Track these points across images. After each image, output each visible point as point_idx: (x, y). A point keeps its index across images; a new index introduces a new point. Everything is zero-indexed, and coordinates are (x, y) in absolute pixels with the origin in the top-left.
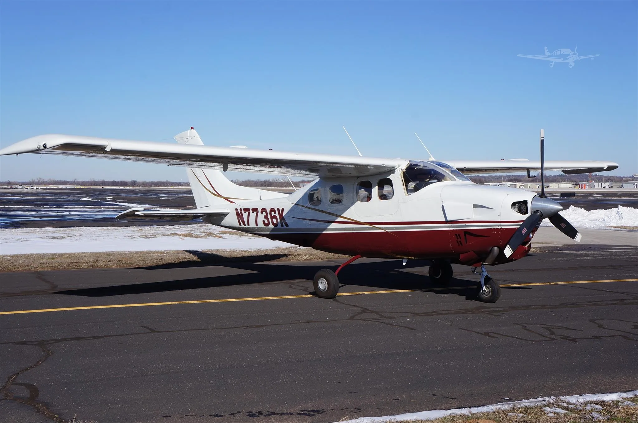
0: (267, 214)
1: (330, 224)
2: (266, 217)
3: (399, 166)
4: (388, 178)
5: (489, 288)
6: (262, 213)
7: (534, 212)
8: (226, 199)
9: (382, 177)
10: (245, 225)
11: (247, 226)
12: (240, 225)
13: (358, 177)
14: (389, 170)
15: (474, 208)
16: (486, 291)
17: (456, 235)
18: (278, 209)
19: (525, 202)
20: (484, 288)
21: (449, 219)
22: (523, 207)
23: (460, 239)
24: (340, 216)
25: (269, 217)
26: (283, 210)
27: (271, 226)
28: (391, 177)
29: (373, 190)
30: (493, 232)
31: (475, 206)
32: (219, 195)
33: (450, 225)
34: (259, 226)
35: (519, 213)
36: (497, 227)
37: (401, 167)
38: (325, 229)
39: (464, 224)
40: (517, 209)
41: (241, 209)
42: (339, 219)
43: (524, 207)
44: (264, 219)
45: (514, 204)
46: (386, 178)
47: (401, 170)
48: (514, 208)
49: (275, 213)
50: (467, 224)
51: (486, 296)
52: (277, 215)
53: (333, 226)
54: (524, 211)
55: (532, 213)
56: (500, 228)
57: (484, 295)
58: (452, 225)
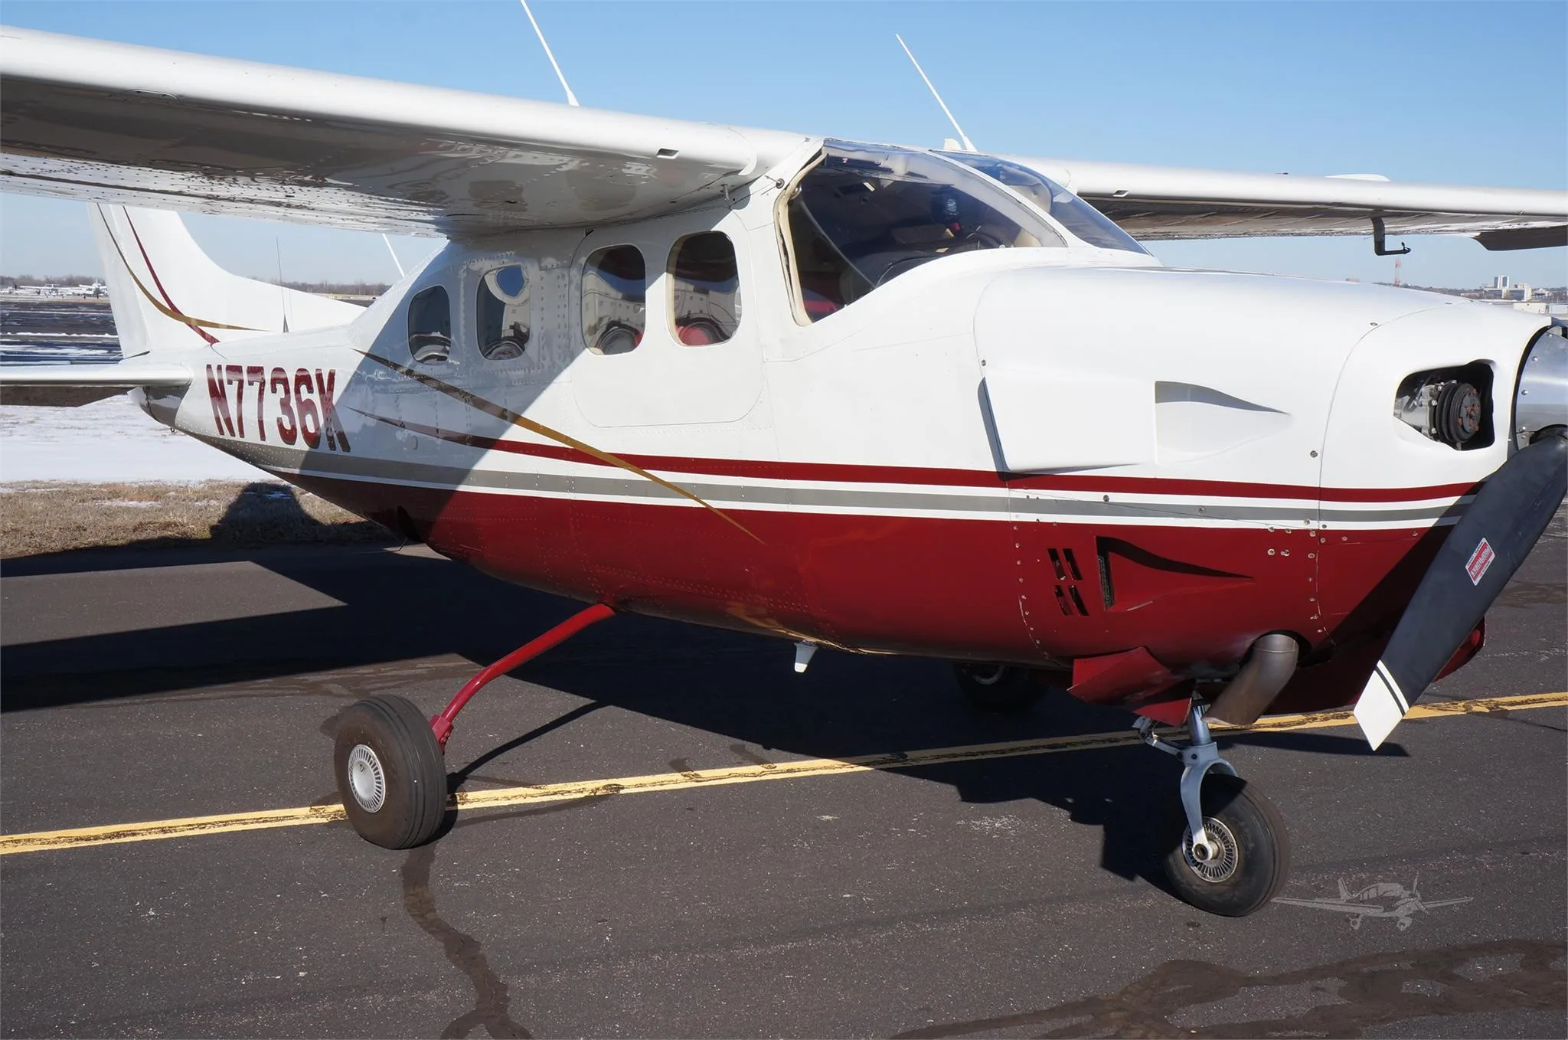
0: (287, 391)
1: (483, 454)
2: (285, 405)
3: (763, 166)
4: (714, 229)
5: (1224, 838)
6: (274, 390)
7: (1535, 438)
8: (196, 325)
9: (692, 226)
10: (232, 433)
11: (237, 438)
12: (222, 432)
13: (590, 229)
14: (717, 190)
15: (1157, 402)
16: (1211, 849)
17: (1053, 554)
18: (319, 377)
19: (1479, 375)
20: (1200, 837)
21: (1015, 462)
22: (1467, 401)
23: (1077, 575)
24: (517, 419)
25: (293, 403)
26: (332, 376)
27: (301, 445)
28: (729, 225)
29: (647, 292)
30: (1271, 552)
31: (1167, 392)
32: (174, 312)
33: (1020, 493)
34: (267, 442)
35: (1436, 437)
36: (1299, 525)
37: (776, 173)
38: (462, 475)
39: (1097, 496)
40: (1423, 417)
41: (219, 368)
42: (515, 433)
43: (1469, 401)
44: (281, 415)
45: (1410, 386)
46: (704, 230)
47: (778, 186)
48: (1409, 408)
49: (310, 390)
50: (1116, 497)
51: (1210, 879)
52: (316, 397)
53: (493, 461)
54: (1471, 426)
55: (1523, 442)
56: (1317, 531)
57: (1195, 869)
58: (1034, 494)
